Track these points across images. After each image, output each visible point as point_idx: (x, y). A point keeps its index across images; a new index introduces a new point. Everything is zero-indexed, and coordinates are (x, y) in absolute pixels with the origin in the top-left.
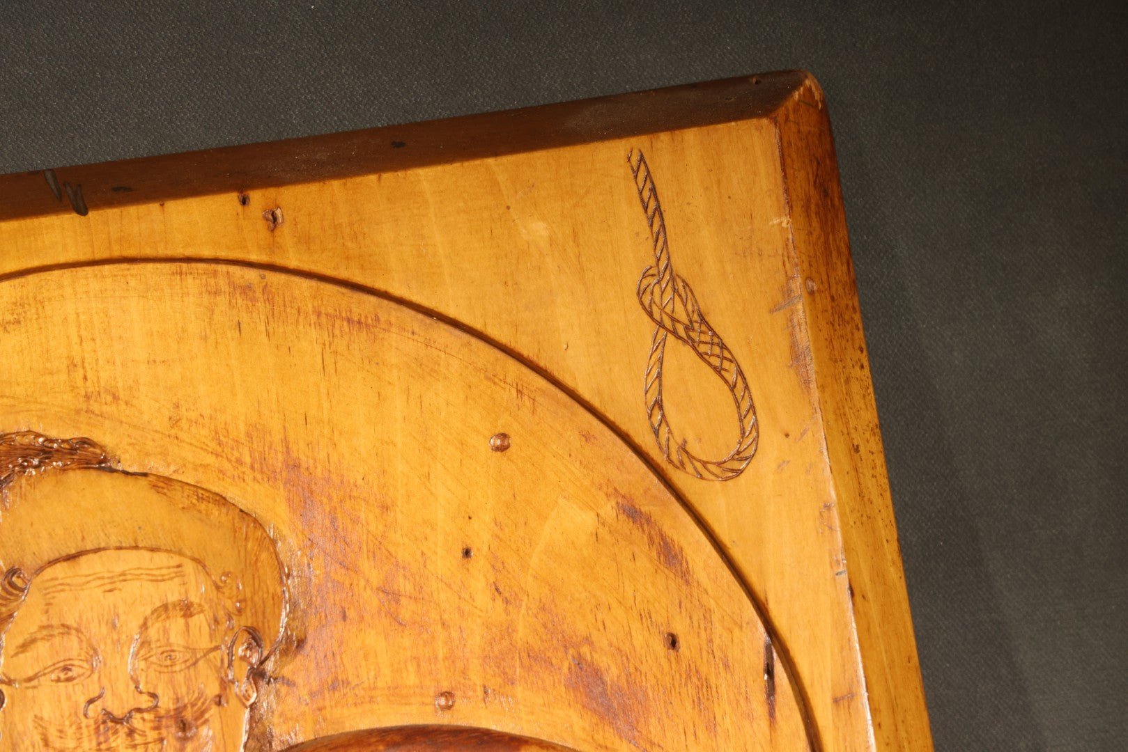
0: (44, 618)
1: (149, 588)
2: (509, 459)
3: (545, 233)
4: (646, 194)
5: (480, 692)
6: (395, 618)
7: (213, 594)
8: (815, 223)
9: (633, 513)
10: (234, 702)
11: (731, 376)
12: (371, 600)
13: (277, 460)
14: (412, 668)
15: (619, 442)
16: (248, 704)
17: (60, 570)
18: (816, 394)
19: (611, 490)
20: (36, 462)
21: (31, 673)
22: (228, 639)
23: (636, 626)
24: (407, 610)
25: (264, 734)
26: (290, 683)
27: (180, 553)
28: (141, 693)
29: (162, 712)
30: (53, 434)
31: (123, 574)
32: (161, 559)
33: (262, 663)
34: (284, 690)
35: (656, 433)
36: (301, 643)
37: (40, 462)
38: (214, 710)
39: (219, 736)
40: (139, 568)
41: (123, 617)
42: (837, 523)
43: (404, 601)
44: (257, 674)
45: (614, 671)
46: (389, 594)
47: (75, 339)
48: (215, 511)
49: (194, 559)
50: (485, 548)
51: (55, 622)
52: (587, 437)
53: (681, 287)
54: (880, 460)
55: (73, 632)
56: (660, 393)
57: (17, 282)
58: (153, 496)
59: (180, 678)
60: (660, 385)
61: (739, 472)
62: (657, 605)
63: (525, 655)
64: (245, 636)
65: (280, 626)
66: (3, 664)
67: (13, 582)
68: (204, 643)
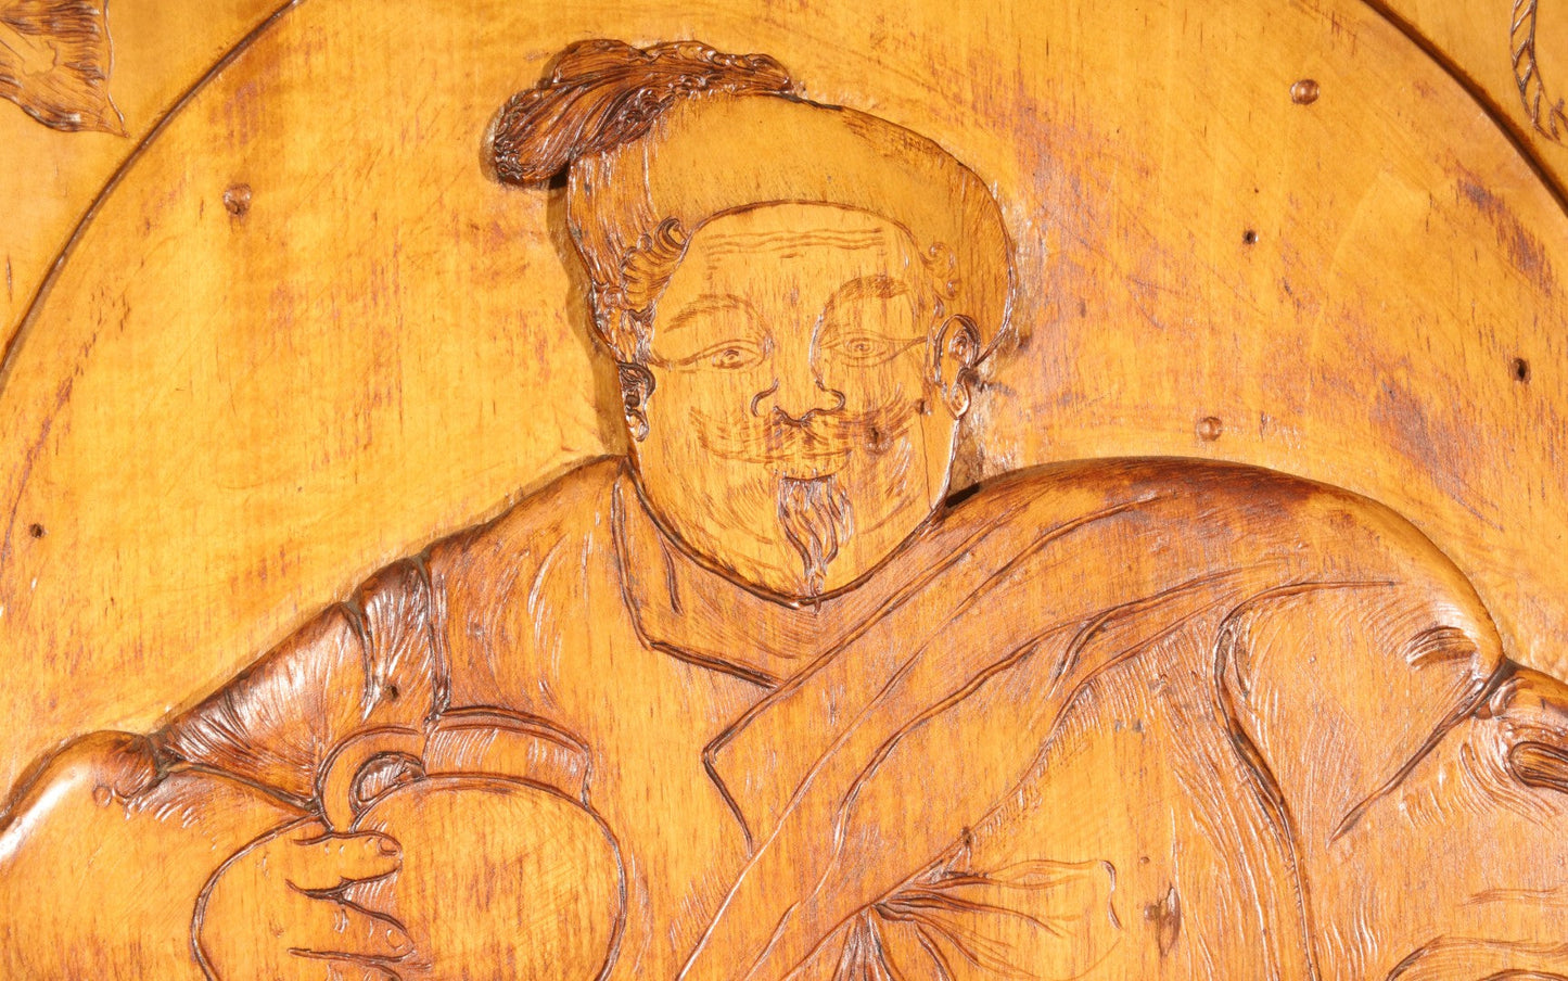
0: (707, 284)
1: (838, 255)
2: (1315, 115)
5: (1256, 423)
6: (1147, 315)
7: (919, 269)
9: (1480, 197)
10: (940, 410)
12: (1119, 292)
13: (1007, 99)
14: (1167, 384)
15: (1468, 99)
16: (958, 414)
17: (728, 225)
19: (1452, 164)
20: (702, 82)
21: (688, 354)
22: (937, 331)
23: (1472, 347)
24: (1165, 308)
25: (972, 454)
26: (1009, 392)
27: (879, 214)
28: (823, 389)
29: (849, 416)
30: (723, 47)
31: (806, 236)
32: (855, 220)
33: (976, 364)
34: (1000, 400)
35: (1523, 88)
36: (1025, 341)
37: (708, 83)
38: (915, 418)
39: (920, 452)
40: (826, 230)
41: (804, 292)
43: (1162, 295)
44: (969, 377)
45: (1438, 404)
46: (1143, 285)
48: (927, 163)
49: (897, 223)
50: (1274, 234)
51: (720, 291)
52: (1424, 90)
55: (742, 306)
56: (1532, 35)
58: (848, 137)
59: (873, 374)
60: (1534, 23)
62: (1503, 320)
63: (1319, 377)
64: (957, 328)
65: (1000, 318)
66: (653, 340)
67: (669, 236)
68: (906, 332)
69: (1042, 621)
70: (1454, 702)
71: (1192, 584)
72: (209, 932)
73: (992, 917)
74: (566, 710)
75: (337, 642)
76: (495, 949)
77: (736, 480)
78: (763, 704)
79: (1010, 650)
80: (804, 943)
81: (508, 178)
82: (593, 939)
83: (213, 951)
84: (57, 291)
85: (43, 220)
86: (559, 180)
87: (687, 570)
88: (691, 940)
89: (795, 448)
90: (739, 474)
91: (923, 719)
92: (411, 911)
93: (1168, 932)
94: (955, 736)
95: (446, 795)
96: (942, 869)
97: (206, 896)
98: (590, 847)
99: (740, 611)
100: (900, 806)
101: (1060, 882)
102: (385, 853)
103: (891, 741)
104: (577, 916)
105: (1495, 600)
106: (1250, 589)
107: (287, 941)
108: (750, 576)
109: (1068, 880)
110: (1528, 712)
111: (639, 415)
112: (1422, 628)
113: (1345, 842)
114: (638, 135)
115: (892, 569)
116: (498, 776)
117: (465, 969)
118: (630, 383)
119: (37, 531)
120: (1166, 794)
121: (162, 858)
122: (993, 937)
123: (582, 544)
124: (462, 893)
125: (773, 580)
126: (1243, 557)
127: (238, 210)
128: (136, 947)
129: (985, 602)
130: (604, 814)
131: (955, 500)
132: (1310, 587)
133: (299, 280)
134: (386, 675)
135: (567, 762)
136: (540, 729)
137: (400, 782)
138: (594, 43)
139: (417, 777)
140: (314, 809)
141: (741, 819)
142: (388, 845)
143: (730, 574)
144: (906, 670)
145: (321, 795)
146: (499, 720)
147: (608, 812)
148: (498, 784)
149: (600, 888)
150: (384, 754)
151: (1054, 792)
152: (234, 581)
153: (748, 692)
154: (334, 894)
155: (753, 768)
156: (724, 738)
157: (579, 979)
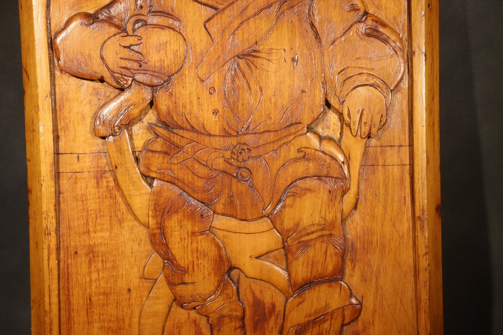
70: (355, 20)
72: (103, 54)
73: (260, 59)
74: (176, 13)
76: (161, 60)
78: (217, 14)
79: (267, 5)
80: (223, 63)
82: (180, 59)
83: (104, 57)
88: (200, 61)
91: (249, 19)
92: (144, 52)
93: (295, 63)
94: (255, 22)
95: (152, 29)
96: (251, 49)
97: (103, 46)
98: (180, 41)
100: (243, 36)
101: (274, 53)
102: (139, 40)
103: (242, 23)
104: (177, 55)
107: (119, 56)
109: (276, 52)
110: (370, 22)
112: (350, 4)
113: (332, 47)
116: (162, 26)
117: (155, 64)
120: (297, 36)
121: (94, 38)
122: (260, 63)
124: (154, 49)
128: (89, 55)
130: (183, 35)
134: (140, 4)
135: (177, 24)
136: (171, 17)
137: (142, 26)
139: (146, 25)
140: (125, 30)
141: (211, 37)
142: (140, 38)
144: (246, 8)
145: (126, 27)
146: (162, 14)
147: (184, 34)
148: (162, 27)
149: (182, 49)
150: (139, 20)
151: (274, 34)
153: (213, 11)
154: (129, 47)
155: (214, 28)
156: (208, 20)
157: (177, 68)
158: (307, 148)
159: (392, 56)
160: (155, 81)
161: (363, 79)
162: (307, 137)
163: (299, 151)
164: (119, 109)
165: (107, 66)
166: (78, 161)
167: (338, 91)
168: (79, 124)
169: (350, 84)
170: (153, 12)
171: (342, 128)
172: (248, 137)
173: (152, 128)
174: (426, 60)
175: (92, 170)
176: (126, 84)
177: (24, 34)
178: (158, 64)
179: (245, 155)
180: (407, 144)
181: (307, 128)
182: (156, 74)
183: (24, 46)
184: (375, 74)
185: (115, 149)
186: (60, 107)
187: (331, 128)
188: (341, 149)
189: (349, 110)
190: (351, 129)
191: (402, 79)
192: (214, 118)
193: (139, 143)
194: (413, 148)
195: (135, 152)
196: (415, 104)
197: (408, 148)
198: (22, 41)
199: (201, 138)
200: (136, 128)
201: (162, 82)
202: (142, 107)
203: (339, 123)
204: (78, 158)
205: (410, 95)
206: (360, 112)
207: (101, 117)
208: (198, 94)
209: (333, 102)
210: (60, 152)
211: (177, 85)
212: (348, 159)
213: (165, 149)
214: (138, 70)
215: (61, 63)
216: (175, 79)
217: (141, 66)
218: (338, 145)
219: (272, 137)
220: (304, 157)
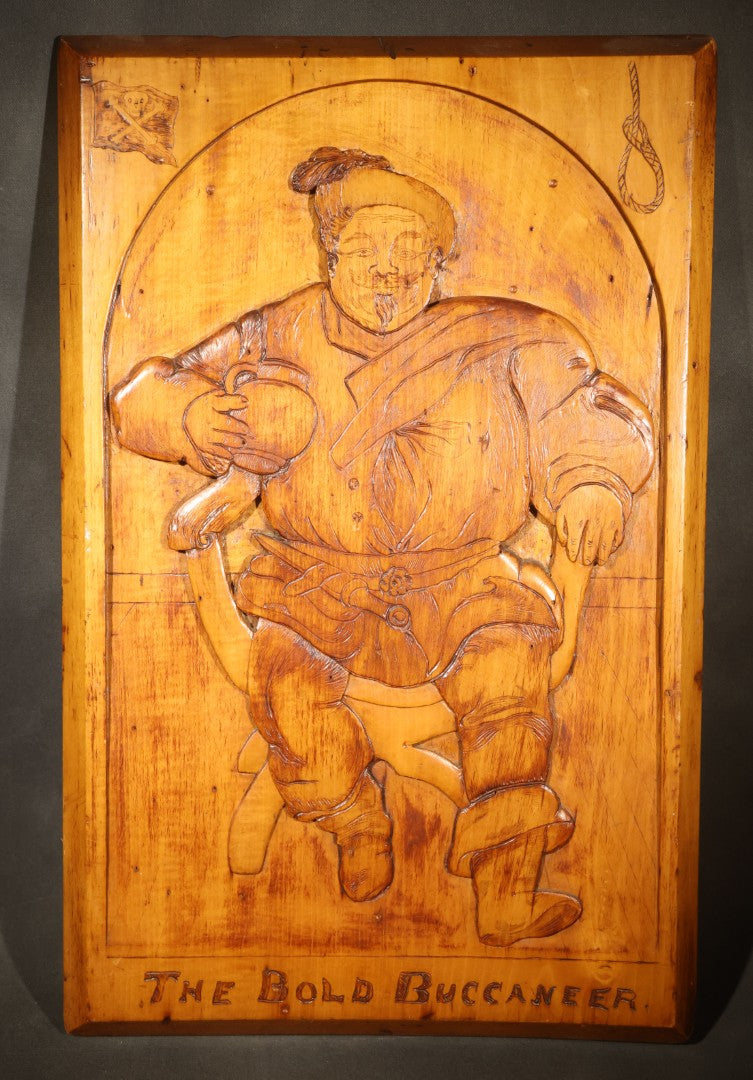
0: (358, 229)
1: (400, 223)
2: (555, 191)
3: (587, 94)
4: (634, 82)
5: (528, 288)
6: (497, 251)
7: (426, 230)
8: (704, 106)
9: (604, 222)
10: (428, 276)
11: (657, 169)
12: (489, 243)
13: (459, 178)
14: (501, 274)
15: (603, 190)
16: (434, 278)
17: (366, 211)
18: (691, 182)
19: (596, 211)
20: (361, 163)
21: (350, 251)
22: (430, 250)
23: (597, 269)
24: (503, 249)
26: (451, 272)
27: (415, 211)
28: (392, 266)
29: (399, 275)
30: (369, 152)
31: (391, 216)
32: (407, 212)
33: (442, 262)
35: (620, 189)
36: (457, 256)
37: (363, 164)
38: (420, 278)
39: (421, 289)
40: (397, 215)
41: (388, 234)
42: (690, 238)
43: (502, 246)
44: (439, 266)
45: (585, 287)
46: (497, 242)
47: (383, 113)
48: (431, 196)
49: (420, 215)
50: (539, 228)
51: (362, 232)
52: (590, 186)
53: (642, 127)
54: (711, 214)
55: (368, 237)
56: (625, 172)
57: (362, 84)
58: (406, 184)
59: (408, 263)
60: (626, 168)
61: (653, 211)
62: (608, 262)
63: (549, 276)
64: (436, 250)
65: (451, 249)
66: (338, 246)
67: (347, 212)
68: (419, 250)
69: (455, 346)
70: (580, 382)
71: (503, 338)
72: (188, 421)
73: (431, 438)
74: (302, 363)
75: (232, 334)
76: (275, 435)
77: (362, 294)
78: (365, 366)
79: (444, 354)
80: (371, 441)
81: (296, 189)
82: (306, 434)
83: (189, 427)
84: (152, 216)
85: (151, 192)
86: (313, 192)
87: (344, 321)
88: (336, 437)
89: (382, 284)
90: (363, 291)
91: (415, 374)
92: (250, 421)
93: (485, 446)
94: (424, 380)
96: (416, 421)
97: (187, 410)
99: (360, 336)
100: (405, 401)
101: (453, 428)
102: (243, 402)
103: (404, 380)
104: (302, 426)
105: (597, 352)
106: (520, 342)
107: (212, 426)
108: (364, 325)
109: (456, 427)
110: (602, 386)
111: (332, 270)
112: (573, 357)
113: (542, 422)
114: (339, 179)
115: (409, 326)
116: (280, 381)
117: (266, 440)
118: (330, 259)
119: (142, 292)
120: (488, 403)
121: (174, 398)
122: (431, 443)
123: (311, 310)
124: (267, 416)
125: (371, 326)
126: (520, 331)
127: (210, 193)
128: (166, 423)
129: (438, 339)
131: (431, 306)
132: (540, 342)
133: (228, 218)
134: (247, 346)
135: (302, 378)
136: (294, 367)
137: (249, 380)
138: (327, 148)
139: (255, 379)
140: (222, 386)
141: (355, 401)
142: (244, 399)
143: (358, 323)
144: (411, 358)
145: (224, 382)
146: (281, 363)
147: (313, 395)
148: (280, 383)
149: (309, 418)
150: (245, 371)
151: (454, 400)
152: (201, 312)
153: (360, 361)
154: (226, 413)
155: (360, 385)
156: (352, 375)
157: (301, 446)
158: (500, 577)
159: (635, 440)
160: (266, 467)
161: (589, 474)
162: (499, 561)
163: (486, 581)
164: (208, 508)
165: (192, 441)
166: (142, 585)
167: (550, 491)
168: (144, 529)
169: (568, 481)
170: (267, 360)
171: (554, 547)
172: (407, 558)
173: (257, 539)
174: (687, 447)
175: (162, 600)
176: (221, 469)
177: (67, 387)
178: (271, 441)
179: (401, 585)
180: (654, 575)
181: (500, 546)
182: (266, 455)
183: (65, 404)
184: (608, 467)
185: (200, 571)
186: (116, 501)
187: (538, 546)
188: (551, 580)
189: (565, 521)
190: (567, 550)
191: (649, 475)
192: (354, 527)
193: (237, 560)
194: (663, 582)
195: (230, 574)
196: (668, 516)
197: (655, 581)
198: (63, 398)
199: (333, 557)
200: (234, 538)
201: (277, 468)
202: (243, 505)
203: (550, 541)
204: (141, 581)
205: (661, 500)
206: (583, 526)
207: (180, 519)
208: (331, 489)
209: (540, 507)
210: (114, 571)
211: (299, 474)
212: (562, 596)
213: (276, 572)
214: (239, 448)
215: (123, 433)
216: (297, 464)
217: (244, 443)
218: (546, 573)
219: (444, 559)
220: (493, 592)
